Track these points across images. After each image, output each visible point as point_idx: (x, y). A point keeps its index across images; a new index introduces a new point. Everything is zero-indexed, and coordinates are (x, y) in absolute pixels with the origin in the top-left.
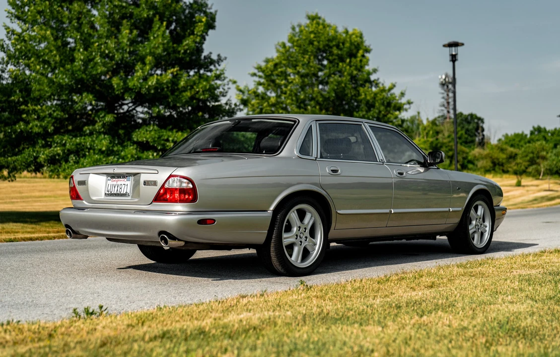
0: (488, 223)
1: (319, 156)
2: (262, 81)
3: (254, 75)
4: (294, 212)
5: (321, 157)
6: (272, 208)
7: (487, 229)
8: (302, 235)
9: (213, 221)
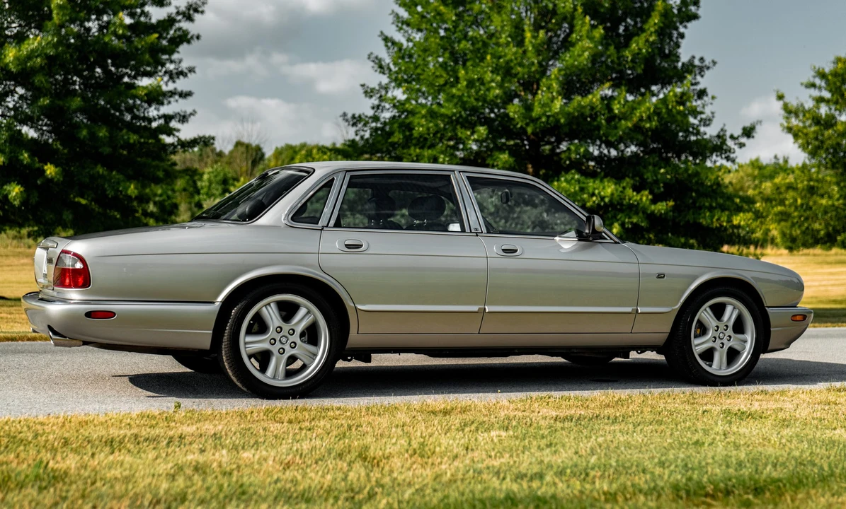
0: (750, 337)
1: (332, 222)
2: (827, 95)
3: (813, 85)
4: (269, 304)
5: (338, 224)
6: (221, 298)
7: (748, 346)
8: (284, 340)
9: (110, 314)
